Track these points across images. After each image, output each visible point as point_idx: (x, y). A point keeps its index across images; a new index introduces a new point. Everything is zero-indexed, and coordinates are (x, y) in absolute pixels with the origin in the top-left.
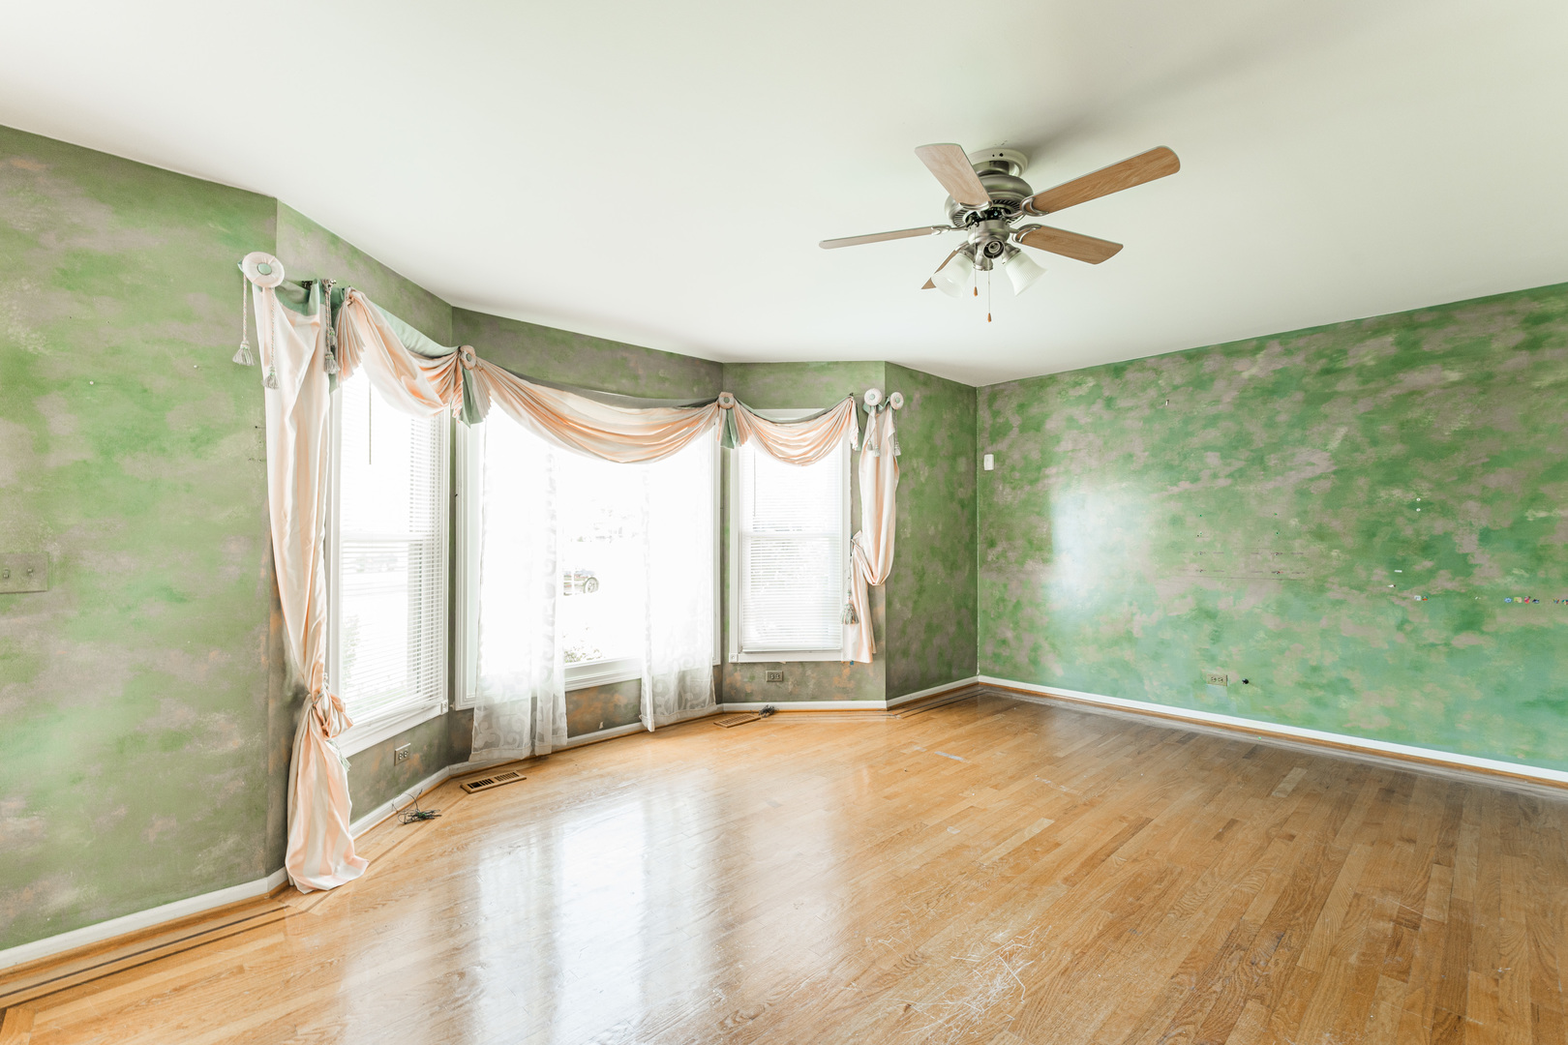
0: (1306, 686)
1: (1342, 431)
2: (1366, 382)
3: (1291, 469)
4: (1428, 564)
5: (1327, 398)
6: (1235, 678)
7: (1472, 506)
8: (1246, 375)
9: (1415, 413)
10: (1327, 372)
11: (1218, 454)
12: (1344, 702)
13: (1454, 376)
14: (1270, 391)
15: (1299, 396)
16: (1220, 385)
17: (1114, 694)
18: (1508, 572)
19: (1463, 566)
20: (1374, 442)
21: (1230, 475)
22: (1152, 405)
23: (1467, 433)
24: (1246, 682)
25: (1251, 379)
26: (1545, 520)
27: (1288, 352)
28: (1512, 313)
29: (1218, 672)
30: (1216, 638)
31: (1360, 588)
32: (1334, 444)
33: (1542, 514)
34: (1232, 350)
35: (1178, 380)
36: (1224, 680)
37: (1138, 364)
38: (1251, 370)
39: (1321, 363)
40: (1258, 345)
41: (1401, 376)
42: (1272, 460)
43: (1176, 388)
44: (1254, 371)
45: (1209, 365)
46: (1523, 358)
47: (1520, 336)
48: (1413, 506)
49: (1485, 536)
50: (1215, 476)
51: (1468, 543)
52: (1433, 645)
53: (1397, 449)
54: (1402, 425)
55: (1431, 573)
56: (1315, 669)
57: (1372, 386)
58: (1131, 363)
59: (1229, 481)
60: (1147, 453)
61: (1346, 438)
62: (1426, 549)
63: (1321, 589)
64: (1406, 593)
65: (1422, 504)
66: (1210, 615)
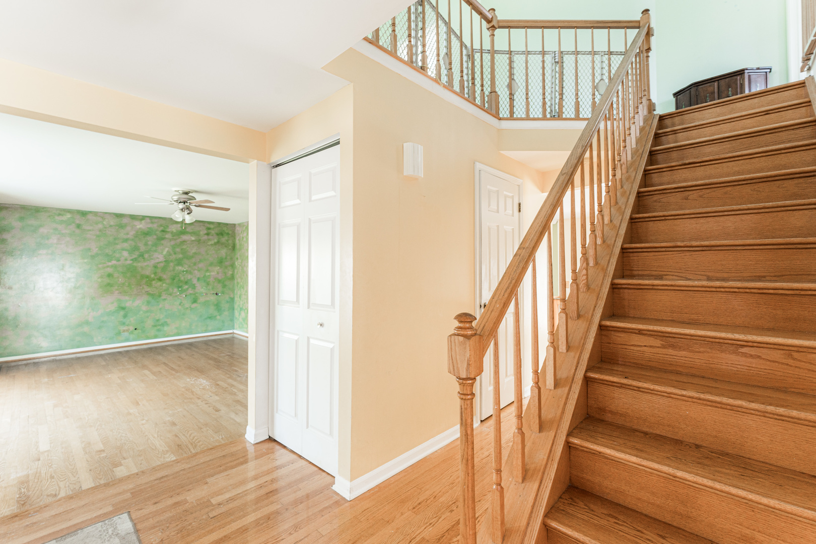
0: (155, 326)
1: (167, 249)
2: (173, 236)
3: (152, 259)
4: (186, 287)
5: (163, 239)
6: (132, 328)
7: (196, 272)
8: (138, 227)
9: (184, 247)
10: (163, 231)
11: (127, 252)
12: (166, 328)
13: (193, 239)
14: (146, 234)
15: (155, 237)
16: (129, 228)
17: (78, 347)
18: (202, 288)
19: (194, 287)
20: (175, 253)
21: (132, 260)
22: (100, 231)
23: (195, 253)
24: (136, 329)
25: (140, 229)
26: (209, 275)
27: (152, 223)
28: (204, 226)
29: (125, 328)
30: (125, 316)
31: (170, 295)
32: (165, 253)
33: (209, 274)
34: (133, 217)
35: (112, 223)
36: (127, 331)
37: (95, 214)
38: (140, 226)
39: (162, 228)
40: (143, 218)
41: (182, 236)
42: (146, 256)
43: (111, 226)
44: (141, 226)
45: (125, 221)
46: (206, 237)
47: (206, 232)
48: (184, 271)
49: (198, 279)
50: (126, 260)
51: (195, 281)
52: (187, 308)
53: (181, 256)
54: (182, 249)
55: (187, 289)
56: (158, 320)
57: (175, 237)
58: (91, 212)
59: (131, 262)
60: (97, 249)
61: (168, 252)
62: (186, 283)
63: (160, 296)
64: (182, 295)
65: (186, 271)
66: (123, 308)
